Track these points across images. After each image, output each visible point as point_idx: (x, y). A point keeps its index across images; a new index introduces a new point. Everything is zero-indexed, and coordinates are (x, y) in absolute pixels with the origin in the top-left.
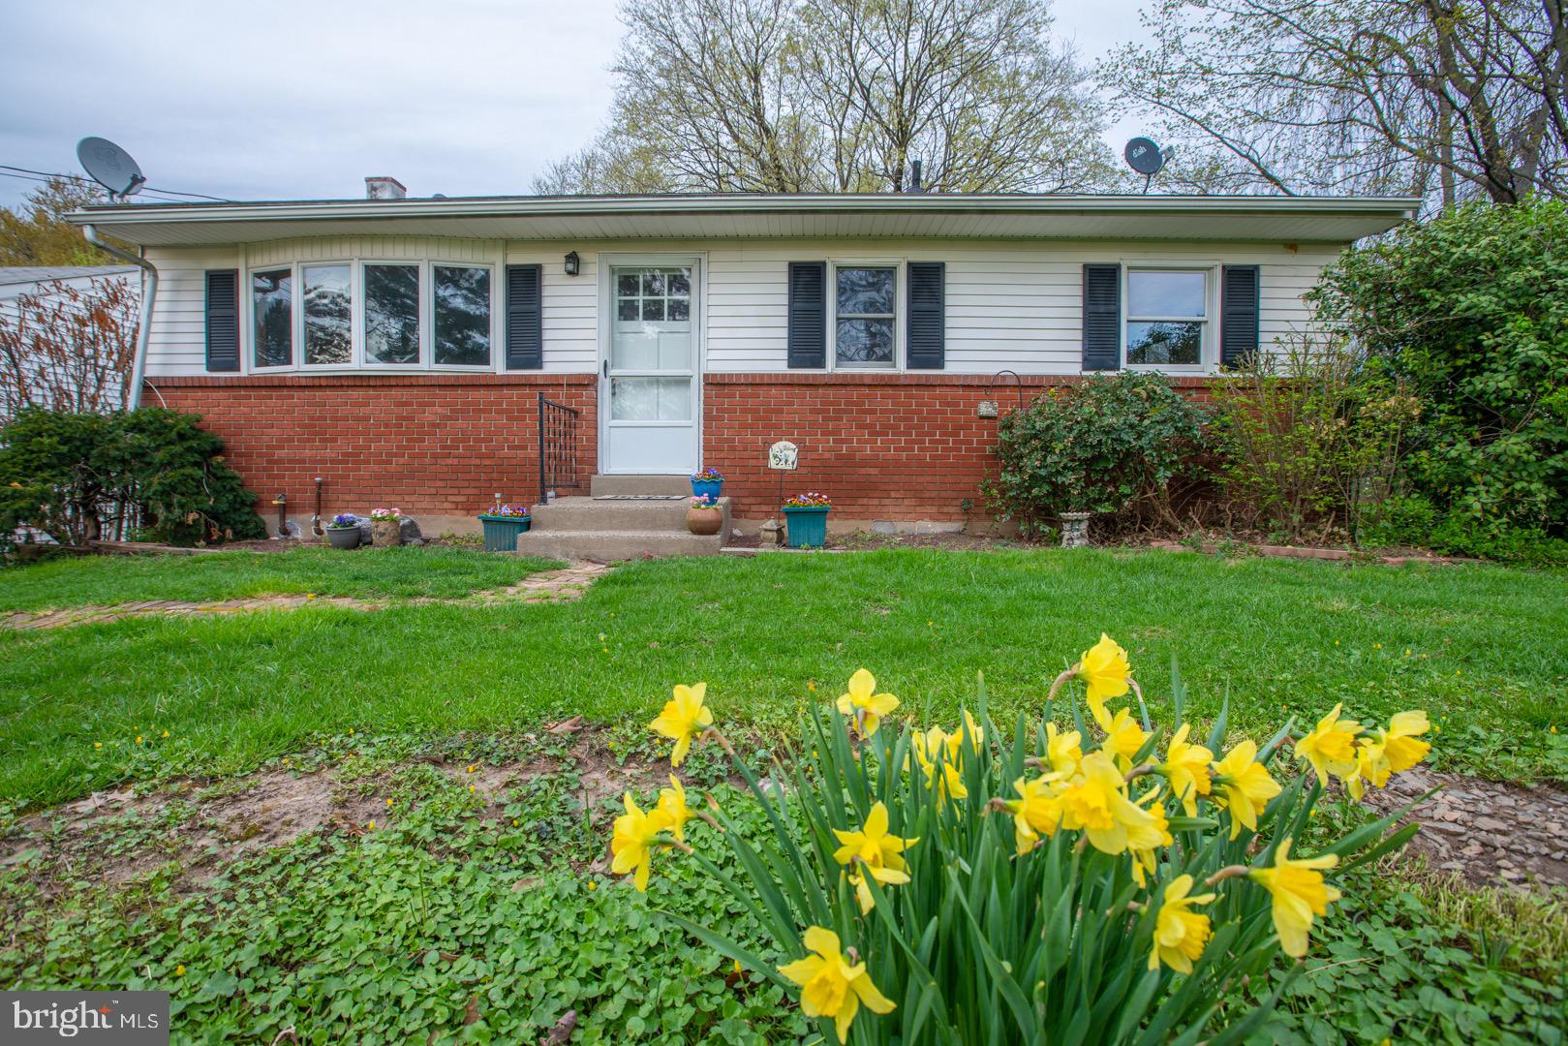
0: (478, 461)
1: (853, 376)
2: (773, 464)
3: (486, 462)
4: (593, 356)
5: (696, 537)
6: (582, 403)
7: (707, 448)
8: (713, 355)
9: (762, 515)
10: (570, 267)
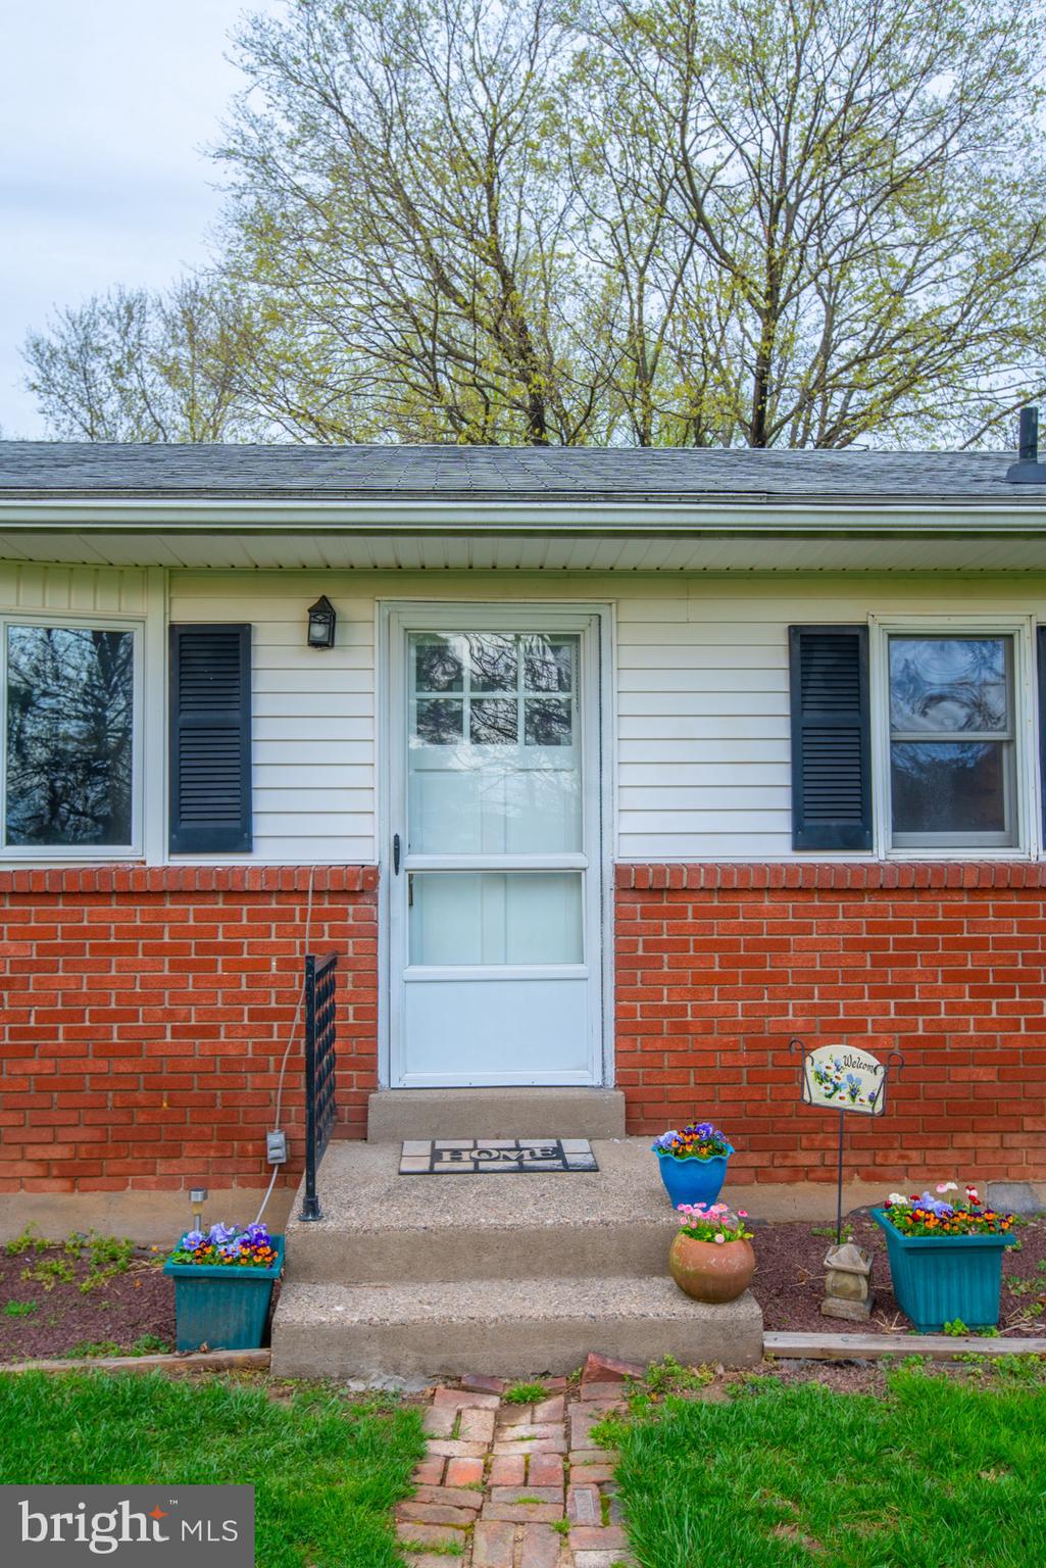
0: (102, 1065)
1: (938, 869)
2: (815, 1093)
3: (124, 1066)
4: (365, 825)
5: (704, 1312)
6: (346, 932)
7: (625, 1028)
8: (629, 822)
9: (746, 1175)
10: (319, 631)
